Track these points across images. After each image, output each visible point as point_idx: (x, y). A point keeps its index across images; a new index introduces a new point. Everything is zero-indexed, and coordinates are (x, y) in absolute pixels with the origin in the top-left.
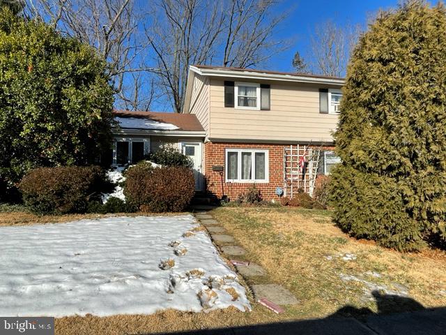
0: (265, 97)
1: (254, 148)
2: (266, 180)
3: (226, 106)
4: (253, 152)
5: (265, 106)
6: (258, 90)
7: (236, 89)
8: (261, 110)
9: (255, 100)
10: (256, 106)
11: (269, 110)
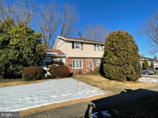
0: (82, 46)
1: (79, 59)
2: (82, 68)
3: (72, 48)
4: (79, 60)
5: (82, 48)
6: (80, 44)
7: (75, 44)
8: (81, 49)
9: (79, 47)
10: (80, 48)
11: (83, 49)
